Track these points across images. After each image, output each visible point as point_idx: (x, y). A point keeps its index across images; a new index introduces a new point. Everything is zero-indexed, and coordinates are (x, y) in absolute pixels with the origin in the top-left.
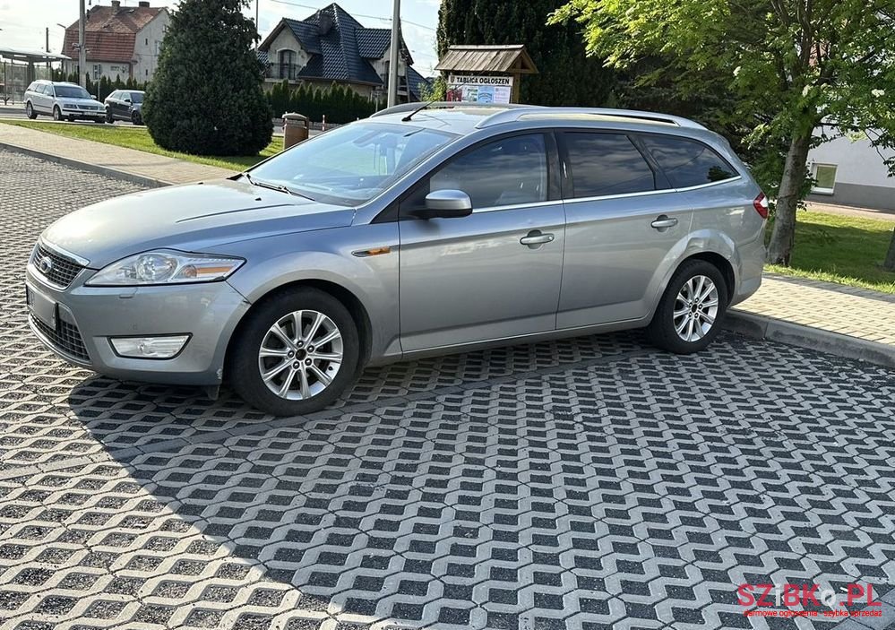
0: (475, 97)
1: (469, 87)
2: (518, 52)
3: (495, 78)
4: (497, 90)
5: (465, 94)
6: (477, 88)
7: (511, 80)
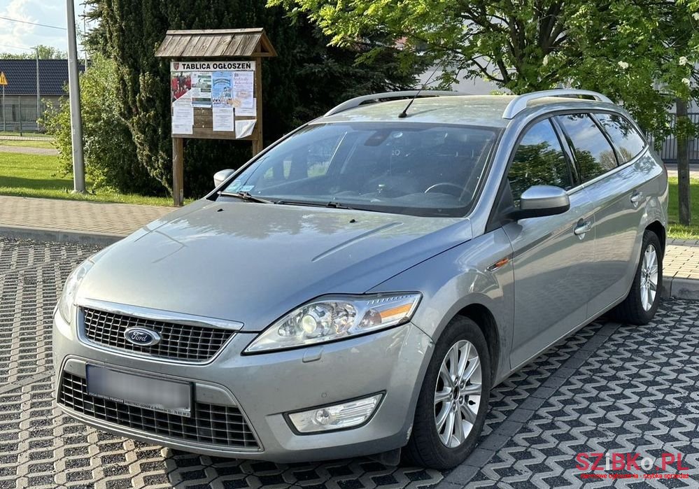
0: (209, 83)
1: (198, 74)
2: (258, 36)
3: (232, 63)
4: (236, 75)
5: (194, 81)
6: (210, 74)
7: (253, 64)
